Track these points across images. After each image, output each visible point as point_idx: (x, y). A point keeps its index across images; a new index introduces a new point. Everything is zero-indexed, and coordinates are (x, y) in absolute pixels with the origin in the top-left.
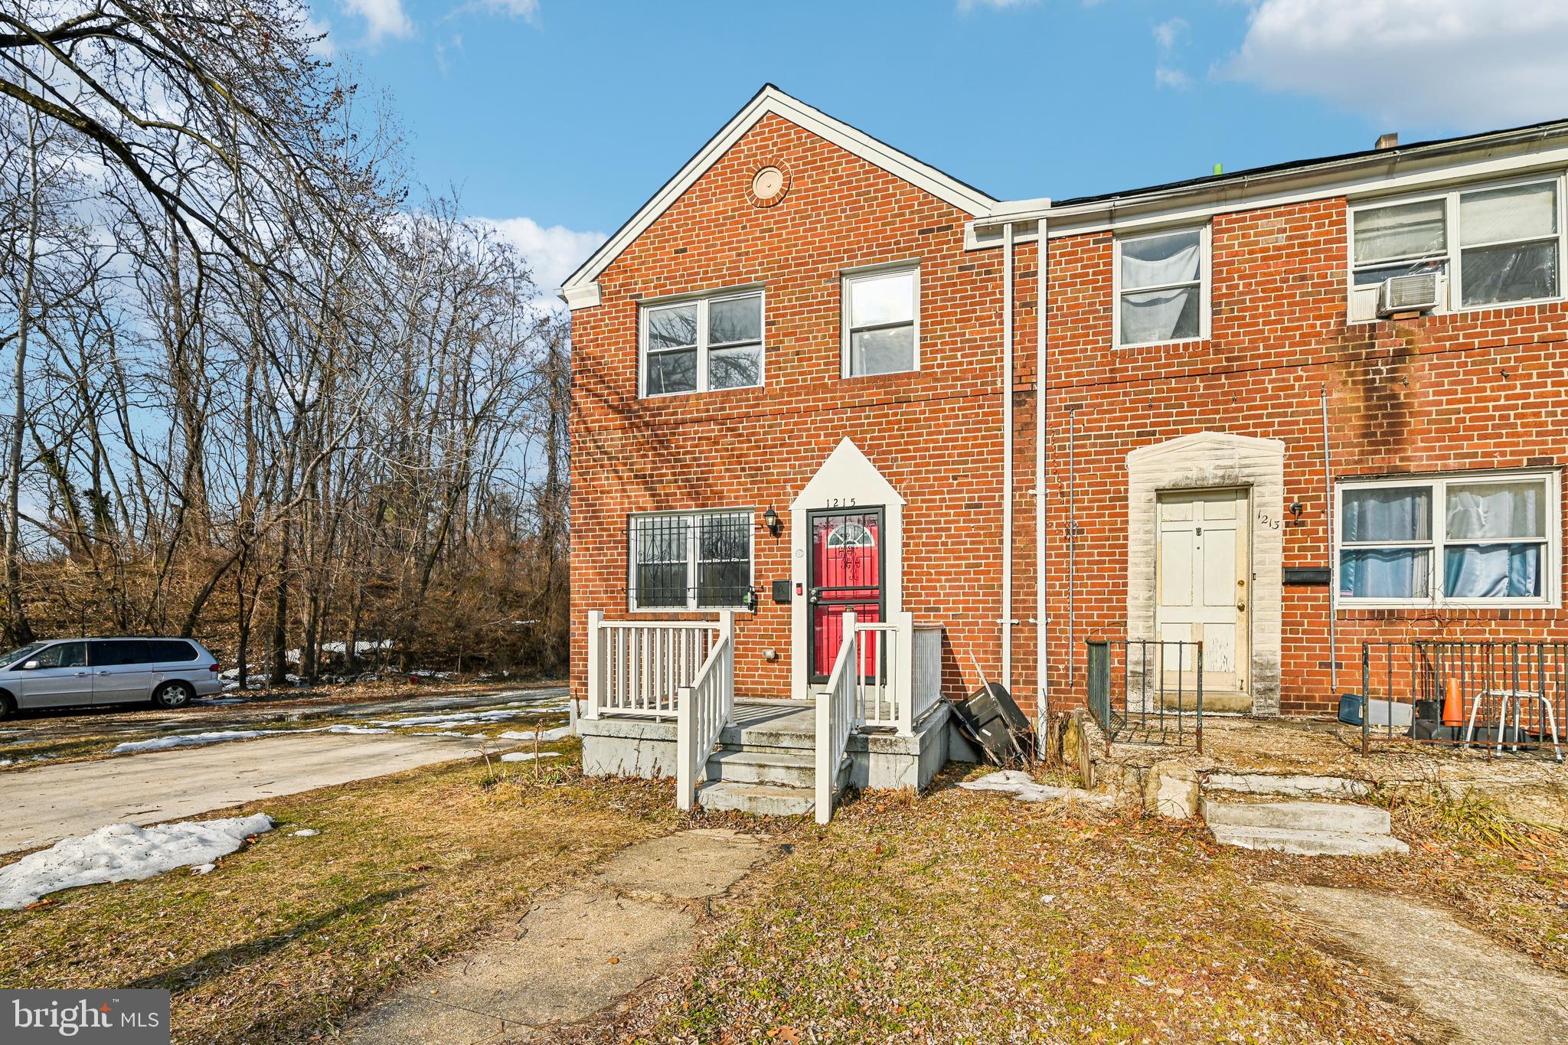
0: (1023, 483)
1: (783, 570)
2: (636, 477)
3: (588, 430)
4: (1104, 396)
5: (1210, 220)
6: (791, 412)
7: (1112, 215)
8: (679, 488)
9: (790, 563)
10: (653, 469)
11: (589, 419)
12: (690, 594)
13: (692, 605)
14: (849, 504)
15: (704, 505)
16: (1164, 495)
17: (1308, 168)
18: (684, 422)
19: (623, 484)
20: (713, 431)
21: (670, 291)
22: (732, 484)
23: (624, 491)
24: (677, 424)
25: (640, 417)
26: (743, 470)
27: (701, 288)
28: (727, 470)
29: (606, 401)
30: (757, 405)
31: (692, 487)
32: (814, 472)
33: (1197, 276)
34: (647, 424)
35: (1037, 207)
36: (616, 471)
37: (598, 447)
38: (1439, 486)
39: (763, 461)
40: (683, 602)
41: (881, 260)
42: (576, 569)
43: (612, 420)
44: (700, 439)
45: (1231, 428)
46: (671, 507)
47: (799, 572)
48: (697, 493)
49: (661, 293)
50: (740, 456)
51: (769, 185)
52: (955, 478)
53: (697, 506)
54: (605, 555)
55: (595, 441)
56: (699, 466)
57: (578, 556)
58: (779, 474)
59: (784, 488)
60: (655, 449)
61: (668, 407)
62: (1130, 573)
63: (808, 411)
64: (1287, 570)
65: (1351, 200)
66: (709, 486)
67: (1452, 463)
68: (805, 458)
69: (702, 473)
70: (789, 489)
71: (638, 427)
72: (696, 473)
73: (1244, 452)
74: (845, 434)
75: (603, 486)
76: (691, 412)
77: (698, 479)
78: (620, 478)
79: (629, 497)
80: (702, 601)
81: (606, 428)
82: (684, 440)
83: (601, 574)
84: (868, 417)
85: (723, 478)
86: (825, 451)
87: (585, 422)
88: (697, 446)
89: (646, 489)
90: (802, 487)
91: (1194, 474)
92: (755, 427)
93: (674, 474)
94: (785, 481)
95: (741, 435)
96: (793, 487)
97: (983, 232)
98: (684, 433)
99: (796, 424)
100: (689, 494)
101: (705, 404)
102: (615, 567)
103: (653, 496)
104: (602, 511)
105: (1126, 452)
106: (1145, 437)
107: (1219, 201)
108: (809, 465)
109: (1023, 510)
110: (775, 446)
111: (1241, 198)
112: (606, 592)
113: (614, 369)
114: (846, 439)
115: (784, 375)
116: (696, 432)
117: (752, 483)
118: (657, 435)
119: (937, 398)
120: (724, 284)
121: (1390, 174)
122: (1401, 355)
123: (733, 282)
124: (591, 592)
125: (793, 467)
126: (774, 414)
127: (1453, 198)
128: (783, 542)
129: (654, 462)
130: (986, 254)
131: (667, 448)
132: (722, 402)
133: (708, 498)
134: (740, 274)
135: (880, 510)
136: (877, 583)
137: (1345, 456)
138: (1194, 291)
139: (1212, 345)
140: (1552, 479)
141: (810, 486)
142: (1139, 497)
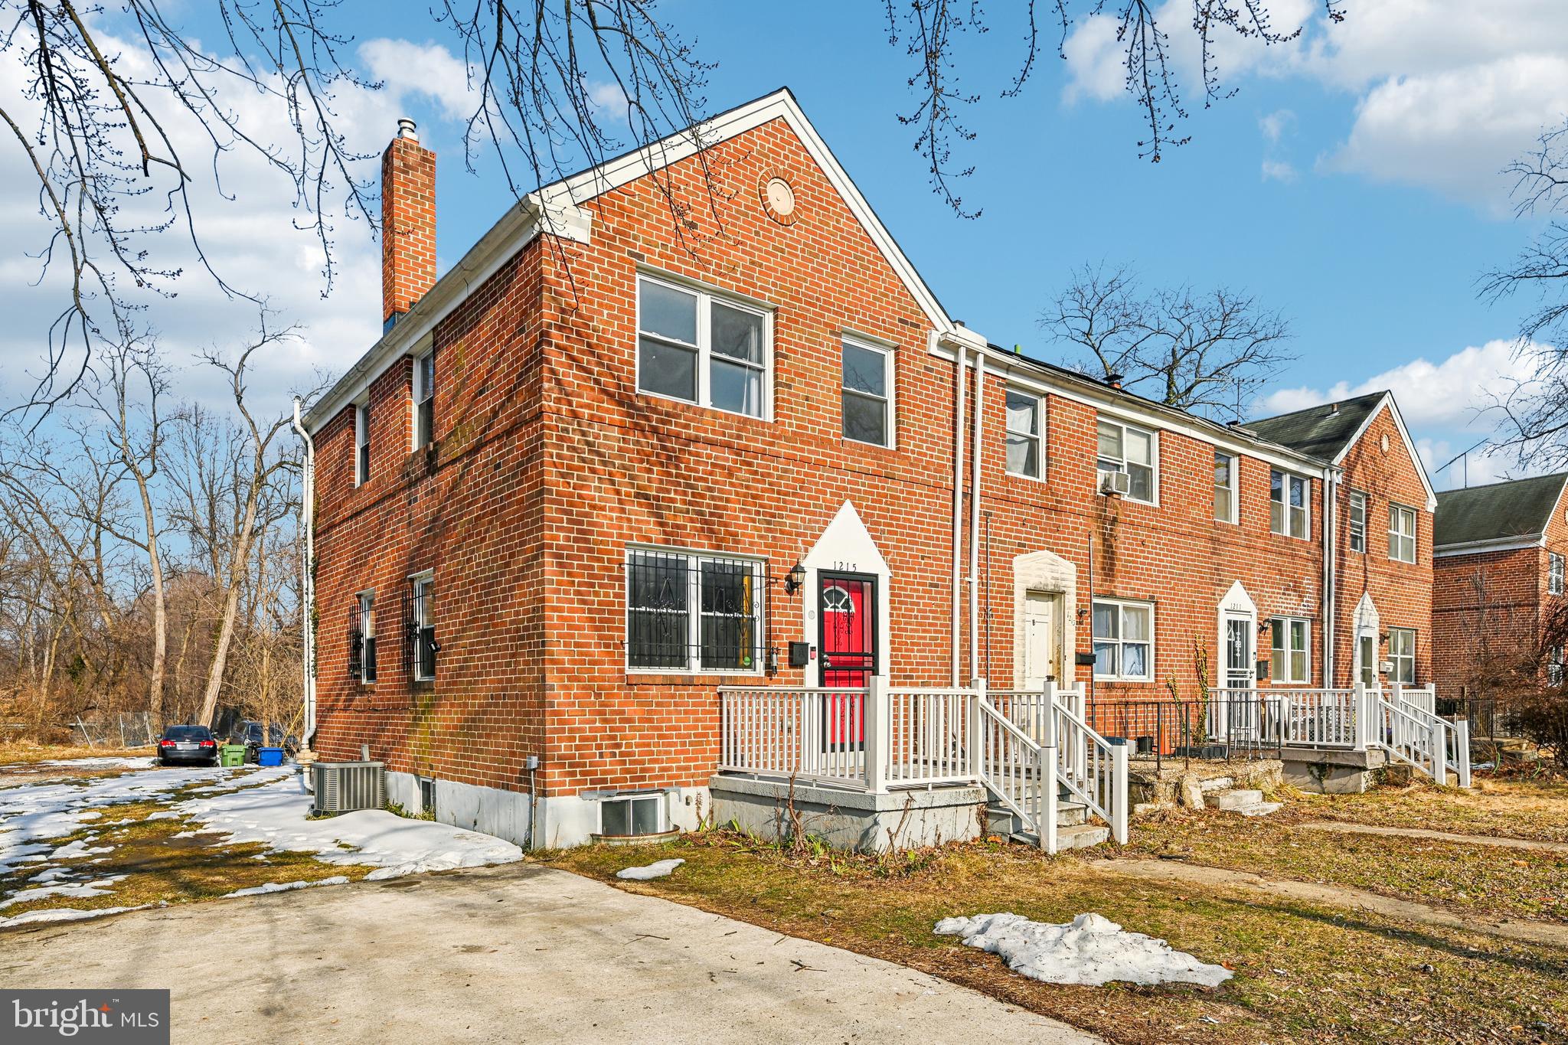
0: (966, 572)
1: (796, 631)
2: (637, 496)
3: (575, 415)
4: (1004, 510)
5: (1047, 395)
6: (804, 461)
7: (1008, 368)
8: (692, 520)
9: (802, 624)
10: (659, 490)
11: (575, 400)
12: (693, 651)
13: (695, 667)
14: (851, 569)
15: (719, 547)
16: (1033, 593)
17: (1090, 384)
18: (696, 440)
19: (620, 501)
20: (727, 459)
21: (679, 270)
22: (746, 527)
23: (623, 511)
24: (690, 440)
25: (648, 419)
26: (758, 513)
27: (714, 282)
28: (742, 510)
29: (597, 382)
30: (772, 444)
31: (706, 522)
32: (822, 530)
33: (1034, 430)
34: (655, 430)
35: (976, 340)
36: (613, 483)
37: (588, 443)
38: (1120, 604)
39: (778, 508)
40: (681, 660)
41: (872, 332)
42: (554, 609)
43: (607, 411)
44: (714, 465)
45: (1058, 551)
46: (683, 544)
47: (811, 637)
48: (711, 531)
49: (668, 266)
50: (754, 497)
51: (780, 199)
52: (923, 558)
53: (711, 546)
54: (596, 594)
55: (584, 434)
56: (713, 498)
57: (557, 591)
58: (791, 525)
59: (796, 542)
60: (662, 464)
61: (678, 416)
62: (1015, 652)
63: (818, 464)
65: (1100, 413)
66: (726, 525)
67: (1129, 593)
68: (814, 513)
69: (716, 507)
70: (800, 545)
71: (643, 431)
72: (708, 506)
73: (1064, 570)
74: (847, 497)
75: (592, 498)
76: (706, 431)
77: (712, 514)
78: (618, 492)
79: (629, 520)
80: (706, 663)
81: (601, 420)
82: (697, 462)
83: (593, 620)
84: (863, 485)
85: (737, 518)
86: (831, 511)
87: (570, 403)
88: (711, 473)
89: (651, 514)
90: (812, 545)
91: (1043, 581)
92: (768, 467)
93: (684, 502)
94: (798, 535)
95: (756, 473)
96: (804, 542)
97: (945, 344)
98: (697, 455)
99: (806, 474)
100: (702, 530)
101: (722, 426)
102: (610, 612)
103: (661, 524)
104: (591, 533)
105: (1012, 556)
106: (1022, 548)
107: (1054, 385)
108: (817, 522)
109: (966, 593)
110: (787, 494)
111: (1062, 388)
112: (598, 645)
113: (609, 341)
114: (848, 503)
115: (797, 419)
116: (709, 456)
117: (768, 530)
118: (664, 448)
119: (913, 481)
120: (739, 289)
121: (1112, 403)
122: (1115, 520)
123: (747, 291)
124: (577, 645)
125: (803, 520)
126: (789, 458)
127: (1124, 427)
128: (795, 601)
129: (661, 481)
130: (940, 363)
131: (677, 467)
132: (739, 429)
133: (722, 540)
134: (754, 285)
135: (873, 579)
136: (868, 649)
137: (1096, 579)
138: (1033, 443)
139: (1048, 488)
140: (1152, 607)
141: (820, 544)
142: (1019, 594)
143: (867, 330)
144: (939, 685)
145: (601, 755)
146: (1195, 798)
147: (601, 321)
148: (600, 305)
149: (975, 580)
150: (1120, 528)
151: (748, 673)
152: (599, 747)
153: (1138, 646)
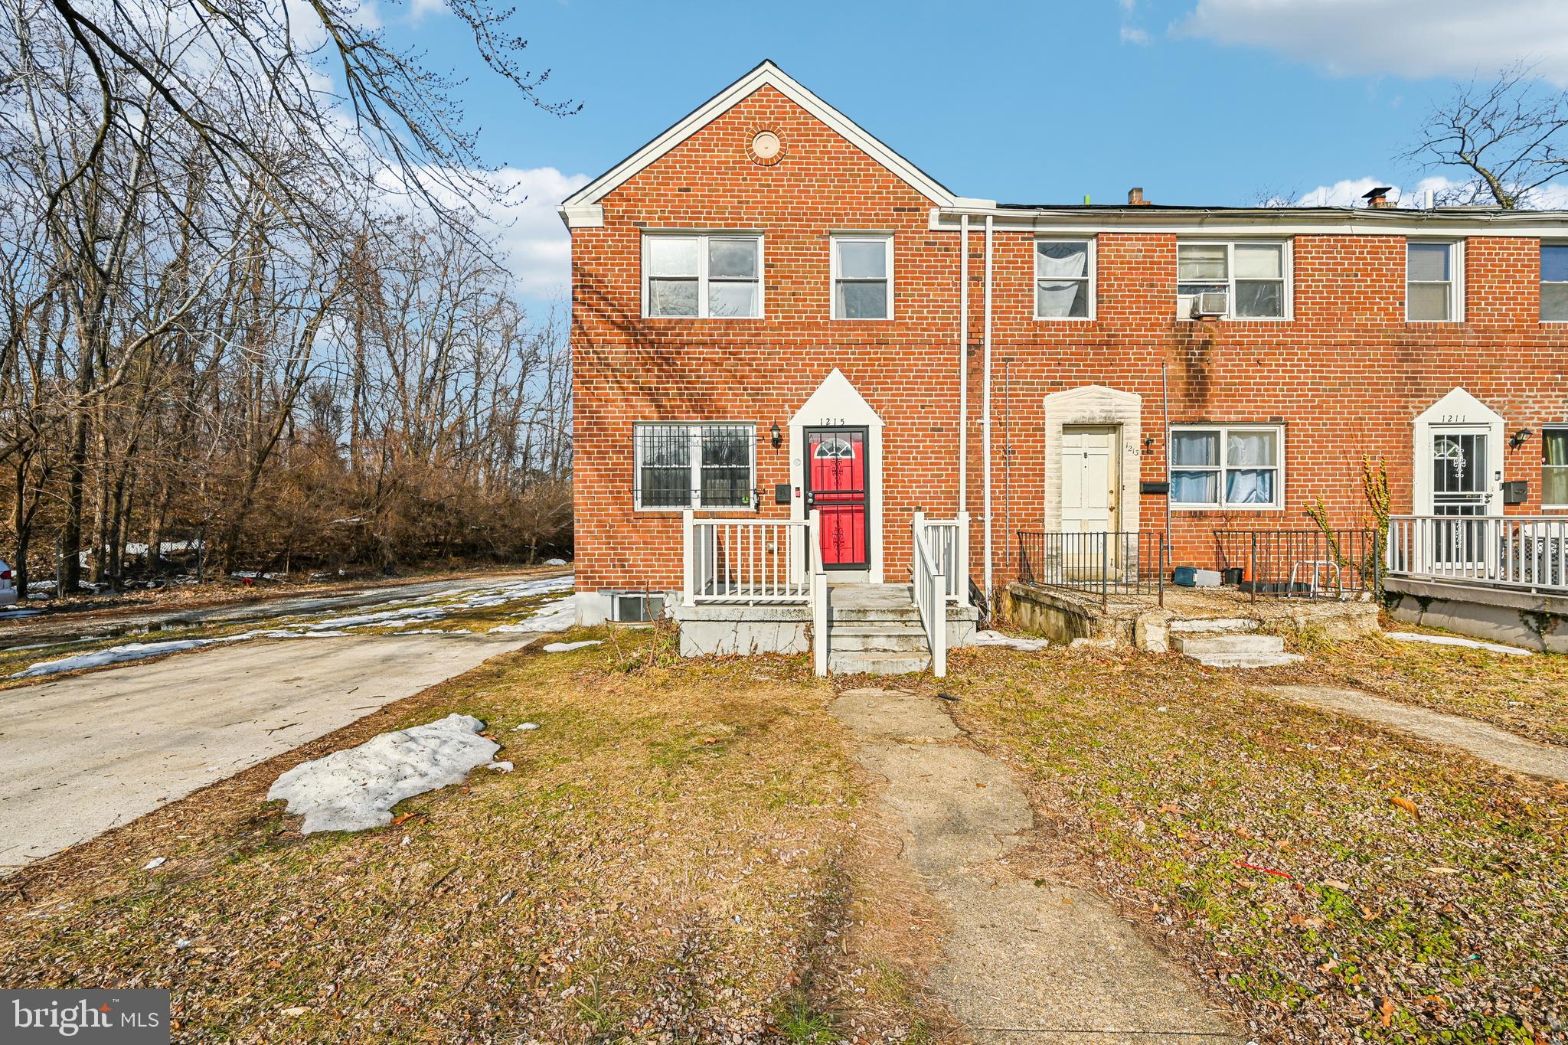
0: (974, 414)
1: (782, 476)
2: (641, 388)
3: (592, 342)
4: (1029, 354)
5: (1096, 235)
6: (789, 343)
7: (1034, 221)
8: (685, 401)
9: (788, 470)
10: (658, 383)
11: (593, 332)
12: (695, 495)
13: (697, 506)
14: (839, 423)
15: (704, 418)
16: (1068, 428)
18: (689, 344)
19: (627, 395)
20: (717, 353)
21: (675, 224)
22: (735, 401)
23: (629, 400)
24: (683, 344)
25: (645, 335)
26: (745, 389)
27: (705, 225)
28: (730, 389)
29: (609, 317)
30: (758, 335)
31: (697, 401)
32: (809, 395)
33: (1086, 274)
34: (652, 343)
35: (985, 206)
36: (621, 382)
38: (1224, 431)
39: (763, 383)
40: (685, 501)
41: (863, 227)
42: (579, 472)
43: (616, 335)
44: (704, 359)
45: (1110, 384)
47: (797, 479)
48: (702, 407)
49: (666, 225)
50: (743, 377)
51: (767, 147)
52: (923, 407)
54: (610, 458)
55: (599, 353)
56: (703, 383)
58: (777, 395)
59: (782, 407)
60: (660, 365)
61: (673, 328)
62: (1046, 484)
63: (803, 344)
64: (1143, 484)
65: (1180, 237)
66: (714, 401)
67: (1233, 417)
68: (801, 383)
69: (707, 389)
70: (787, 408)
71: (643, 344)
72: (700, 389)
73: (1118, 401)
74: (835, 365)
75: (608, 394)
77: (703, 395)
78: (625, 389)
79: (634, 406)
80: (707, 503)
81: (609, 342)
82: (690, 359)
83: (606, 476)
84: (853, 353)
85: (727, 395)
86: (818, 379)
87: (589, 335)
88: (702, 365)
89: (652, 401)
90: (799, 407)
91: (1087, 415)
92: (756, 353)
93: (679, 389)
94: (784, 401)
95: (743, 359)
96: (790, 407)
97: (945, 218)
98: (688, 353)
99: (792, 353)
100: (694, 407)
102: (622, 470)
103: (658, 406)
104: (606, 418)
105: (1043, 395)
106: (1056, 386)
107: (1103, 224)
108: (805, 389)
109: (975, 434)
110: (775, 371)
111: (1116, 224)
112: (612, 492)
113: (617, 288)
114: (836, 370)
115: (782, 312)
116: (701, 353)
117: (753, 401)
118: (662, 353)
119: (909, 343)
120: (726, 225)
121: (1201, 224)
122: (1206, 344)
123: (736, 225)
124: (597, 493)
125: (790, 389)
126: (774, 344)
127: (1231, 246)
128: (781, 452)
129: (658, 377)
130: (945, 235)
131: (672, 365)
132: (727, 329)
133: (713, 412)
134: (741, 219)
135: (864, 429)
136: (859, 487)
137: (1175, 408)
138: (1083, 284)
139: (1098, 325)
140: (1280, 430)
141: (805, 407)
142: (1052, 429)
143: (858, 226)
144: (944, 516)
145: (614, 566)
146: (1154, 638)
147: (613, 276)
148: (612, 265)
149: (987, 420)
150: (1216, 355)
151: (744, 509)
152: (612, 560)
153: (1262, 473)
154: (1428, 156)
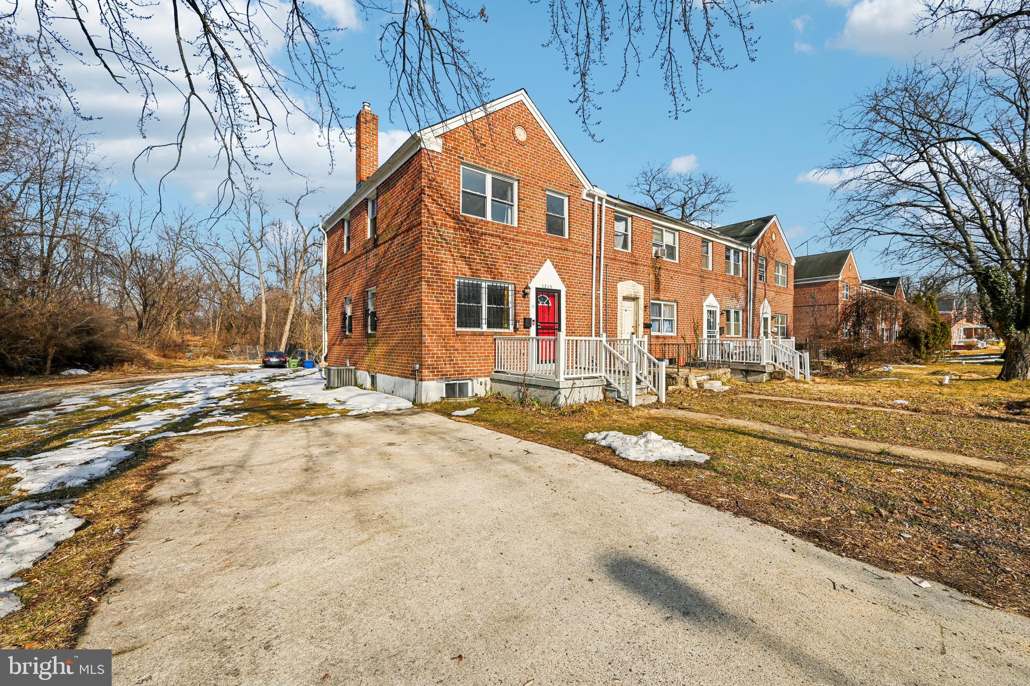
0: (598, 289)
1: (527, 313)
2: (461, 257)
3: (435, 223)
4: (613, 264)
5: (632, 216)
6: (530, 243)
7: (616, 205)
8: (483, 267)
9: (529, 310)
10: (470, 254)
11: (435, 217)
12: (484, 321)
13: (485, 328)
14: (550, 288)
15: (494, 278)
16: (625, 298)
17: (650, 212)
18: (485, 234)
19: (454, 259)
20: (498, 242)
21: (478, 163)
22: (506, 270)
23: (455, 263)
24: (482, 234)
25: (465, 225)
26: (511, 264)
27: (493, 169)
28: (504, 263)
29: (444, 210)
30: (517, 236)
31: (489, 268)
32: (538, 271)
33: (626, 231)
34: (468, 230)
35: (603, 193)
36: (451, 251)
37: (440, 235)
38: (662, 303)
39: (519, 262)
40: (479, 325)
41: (559, 190)
42: (426, 304)
43: (449, 222)
44: (492, 244)
45: (636, 281)
46: (479, 277)
47: (533, 315)
48: (491, 272)
49: (474, 162)
50: (509, 258)
51: (521, 134)
52: (580, 283)
53: (491, 278)
54: (444, 297)
55: (438, 231)
56: (492, 258)
57: (427, 296)
58: (525, 269)
59: (527, 276)
60: (471, 244)
61: (478, 224)
62: (618, 322)
63: (536, 244)
64: (643, 323)
65: (654, 223)
66: (497, 269)
67: (666, 298)
68: (534, 265)
69: (493, 262)
71: (463, 230)
72: (490, 261)
73: (638, 288)
74: (548, 258)
75: (442, 258)
76: (489, 230)
77: (491, 265)
78: (453, 255)
79: (457, 267)
80: (489, 327)
81: (446, 226)
82: (485, 243)
83: (442, 308)
84: (555, 253)
85: (502, 266)
86: (541, 264)
87: (433, 218)
88: (491, 248)
89: (466, 264)
90: (533, 277)
91: (630, 293)
92: (515, 245)
93: (480, 260)
94: (527, 273)
95: (510, 248)
96: (530, 277)
97: (588, 194)
98: (486, 240)
99: (531, 248)
100: (488, 271)
101: (496, 228)
102: (449, 305)
103: (470, 269)
104: (442, 272)
105: (617, 283)
106: (621, 279)
107: (635, 212)
108: (535, 268)
109: (597, 298)
110: (523, 256)
111: (638, 213)
112: (444, 319)
113: (449, 193)
114: (548, 260)
115: (527, 225)
116: (491, 241)
117: (515, 271)
118: (472, 237)
119: (575, 252)
120: (503, 171)
121: (659, 220)
122: (660, 268)
123: (507, 173)
124: (435, 318)
125: (530, 267)
126: (524, 242)
127: (664, 229)
128: (526, 301)
129: (470, 251)
130: (587, 202)
131: (477, 245)
132: (503, 230)
133: (496, 275)
134: (510, 170)
135: (559, 292)
136: (556, 321)
137: (652, 292)
138: (626, 236)
139: (632, 255)
140: (675, 304)
141: (536, 277)
142: (620, 298)
143: (557, 189)
144: (586, 336)
145: (445, 364)
146: (694, 384)
147: (446, 185)
148: (446, 178)
149: (601, 292)
150: (662, 271)
151: (506, 330)
152: (444, 361)
153: (669, 320)
154: (638, 189)
